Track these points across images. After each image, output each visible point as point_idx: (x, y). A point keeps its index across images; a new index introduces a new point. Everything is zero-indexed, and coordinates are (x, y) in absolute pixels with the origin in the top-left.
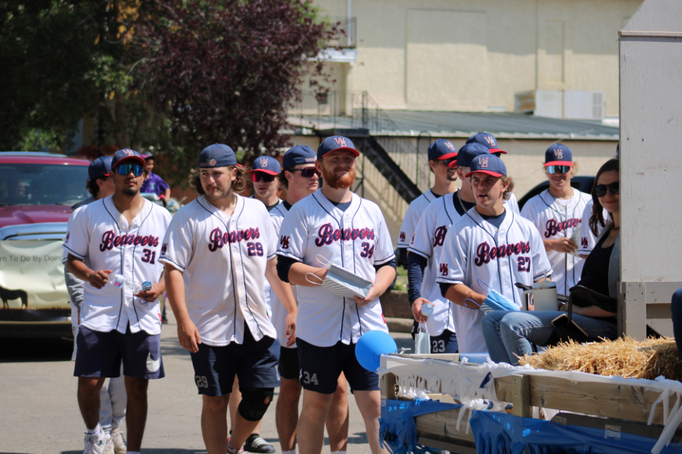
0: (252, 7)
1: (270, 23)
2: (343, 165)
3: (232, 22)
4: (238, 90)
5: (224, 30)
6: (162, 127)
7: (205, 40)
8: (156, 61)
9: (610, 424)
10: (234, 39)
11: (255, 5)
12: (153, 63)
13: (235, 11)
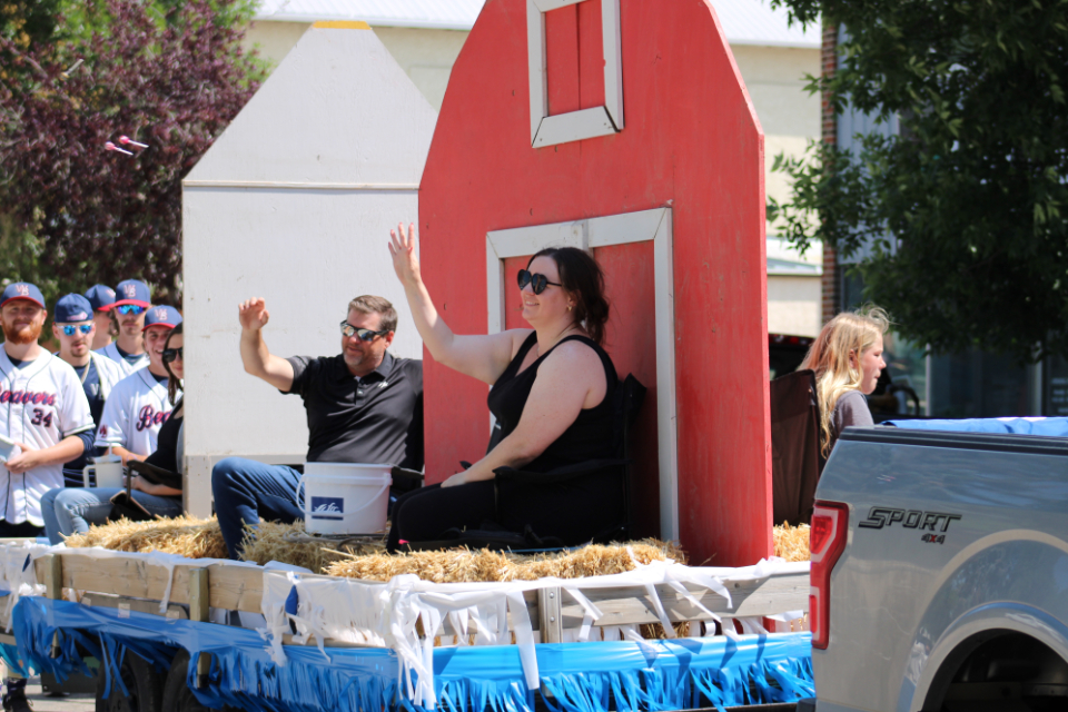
0: (165, 60)
1: (194, 87)
2: (22, 317)
3: (135, 84)
4: (143, 191)
5: (122, 98)
6: (23, 248)
7: (91, 113)
8: (14, 145)
9: (122, 602)
10: (135, 111)
11: (171, 58)
12: (9, 148)
13: (138, 68)
